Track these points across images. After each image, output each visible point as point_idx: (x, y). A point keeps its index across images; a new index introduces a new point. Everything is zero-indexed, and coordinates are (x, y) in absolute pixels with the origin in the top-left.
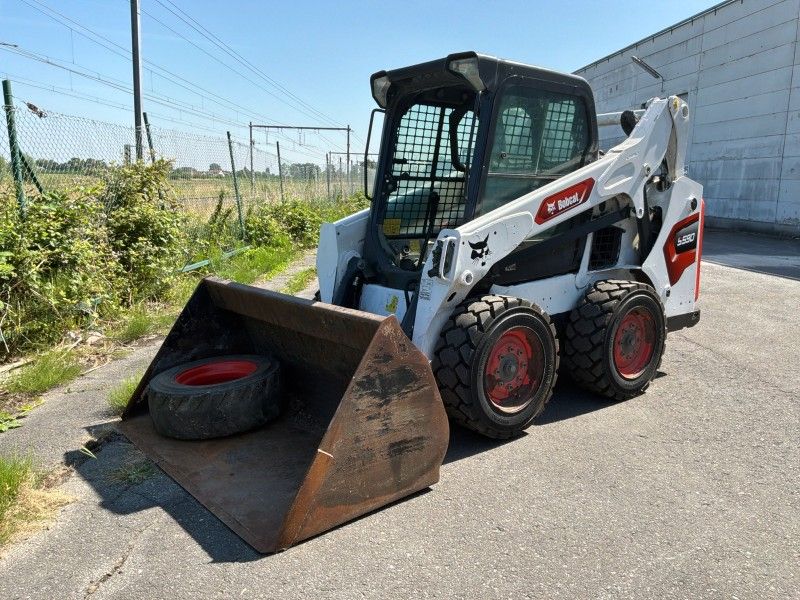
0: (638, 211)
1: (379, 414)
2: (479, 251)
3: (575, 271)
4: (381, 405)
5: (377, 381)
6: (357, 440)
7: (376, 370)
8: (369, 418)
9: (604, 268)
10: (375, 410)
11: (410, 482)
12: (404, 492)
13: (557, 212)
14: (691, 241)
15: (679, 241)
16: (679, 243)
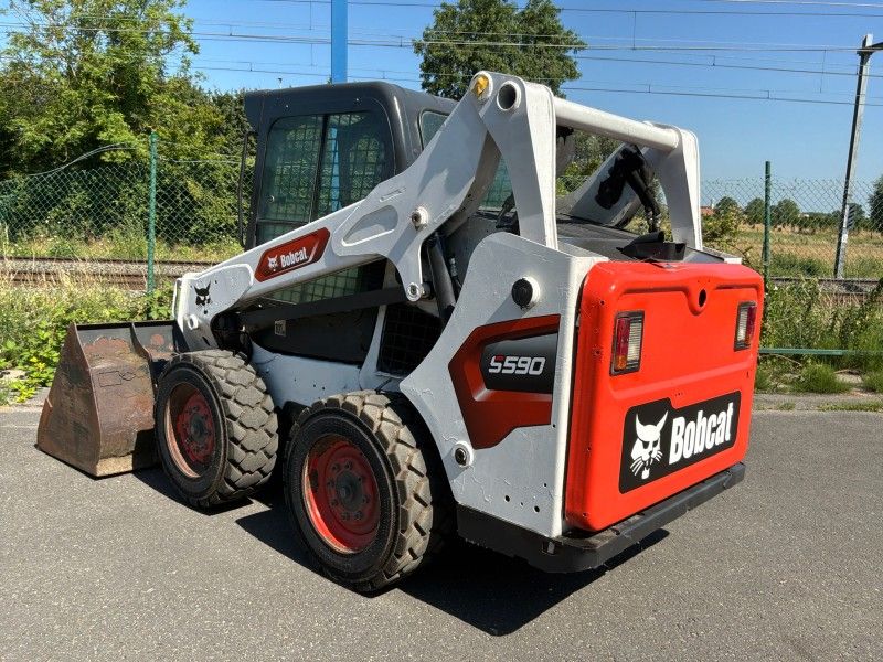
14: (532, 372)
15: (493, 363)
16: (495, 367)
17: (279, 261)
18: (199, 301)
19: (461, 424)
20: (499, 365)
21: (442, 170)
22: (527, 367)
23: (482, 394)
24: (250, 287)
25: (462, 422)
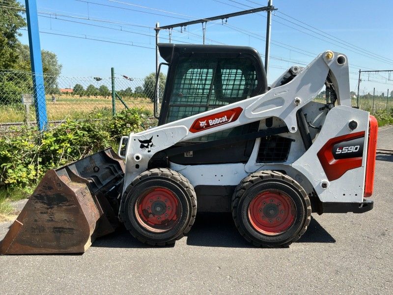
0: (290, 128)
1: (47, 212)
2: (146, 145)
3: (245, 162)
4: (48, 209)
5: (45, 198)
6: (36, 221)
7: (44, 192)
8: (42, 213)
9: (271, 162)
10: (45, 210)
11: (66, 248)
12: (62, 251)
13: (208, 126)
14: (354, 151)
15: (338, 150)
16: (339, 151)
17: (208, 123)
18: (142, 147)
19: (324, 174)
20: (341, 151)
21: (308, 83)
22: (352, 149)
23: (333, 162)
24: (186, 136)
25: (324, 173)
